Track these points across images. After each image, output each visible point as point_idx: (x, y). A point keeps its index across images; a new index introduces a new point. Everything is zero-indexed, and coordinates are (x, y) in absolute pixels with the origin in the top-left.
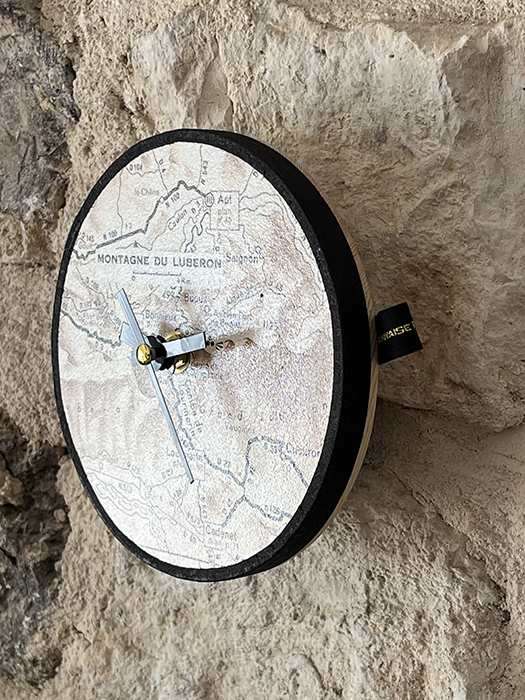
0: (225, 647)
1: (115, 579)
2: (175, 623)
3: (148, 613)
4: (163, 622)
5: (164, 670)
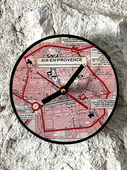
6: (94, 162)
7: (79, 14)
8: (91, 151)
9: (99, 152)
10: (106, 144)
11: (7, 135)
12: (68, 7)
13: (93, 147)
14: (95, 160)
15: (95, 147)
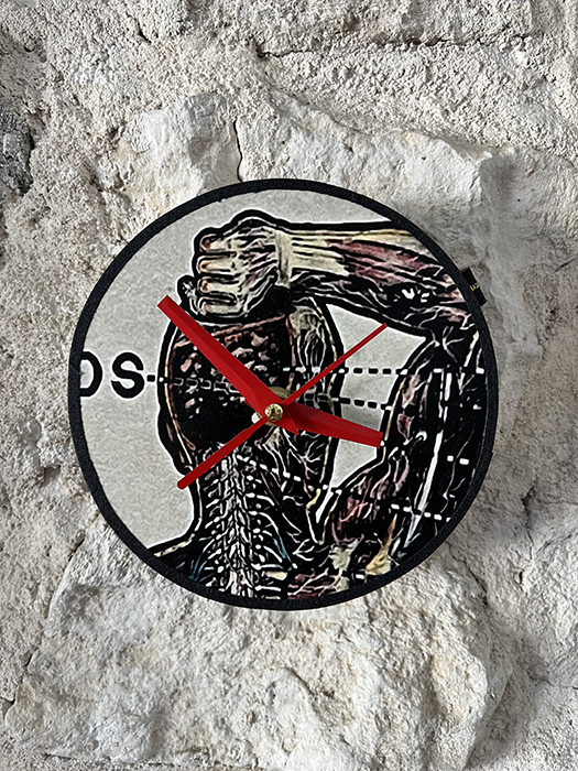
0: (184, 675)
1: (42, 633)
2: (119, 664)
3: (85, 660)
4: (105, 665)
5: (108, 712)
6: (389, 666)
7: (333, 128)
8: (376, 624)
9: (405, 624)
10: (428, 594)
11: (64, 570)
12: (295, 101)
13: (382, 608)
14: (394, 654)
15: (389, 606)
